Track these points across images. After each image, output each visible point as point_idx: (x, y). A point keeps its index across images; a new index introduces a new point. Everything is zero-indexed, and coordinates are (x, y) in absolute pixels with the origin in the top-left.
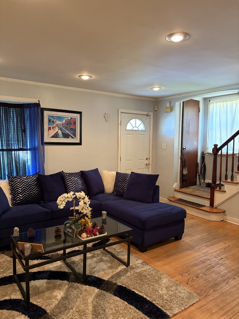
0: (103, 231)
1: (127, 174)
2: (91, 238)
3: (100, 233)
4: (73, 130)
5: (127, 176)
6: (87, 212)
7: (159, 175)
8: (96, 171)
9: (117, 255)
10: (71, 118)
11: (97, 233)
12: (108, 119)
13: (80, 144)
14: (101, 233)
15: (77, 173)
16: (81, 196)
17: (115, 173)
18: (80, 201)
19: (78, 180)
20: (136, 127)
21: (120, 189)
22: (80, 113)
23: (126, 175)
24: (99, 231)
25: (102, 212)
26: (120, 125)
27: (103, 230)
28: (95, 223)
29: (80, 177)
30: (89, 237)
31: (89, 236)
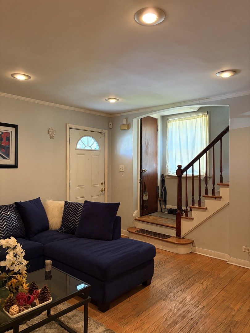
0: (46, 297)
1: (79, 203)
2: (26, 311)
3: (41, 301)
4: (6, 148)
5: (79, 207)
6: (20, 268)
7: (120, 203)
8: (38, 201)
9: (68, 323)
10: (2, 133)
11: (37, 301)
12: (54, 136)
13: (15, 166)
14: (42, 299)
15: (11, 205)
16: (10, 244)
17: (63, 203)
18: (7, 253)
19: (11, 215)
20: (88, 146)
21: (70, 224)
22: (16, 127)
23: (77, 204)
24: (40, 297)
25: (46, 261)
26: (68, 143)
27: (46, 295)
28: (34, 283)
29: (14, 211)
30: (23, 310)
31: (22, 308)
